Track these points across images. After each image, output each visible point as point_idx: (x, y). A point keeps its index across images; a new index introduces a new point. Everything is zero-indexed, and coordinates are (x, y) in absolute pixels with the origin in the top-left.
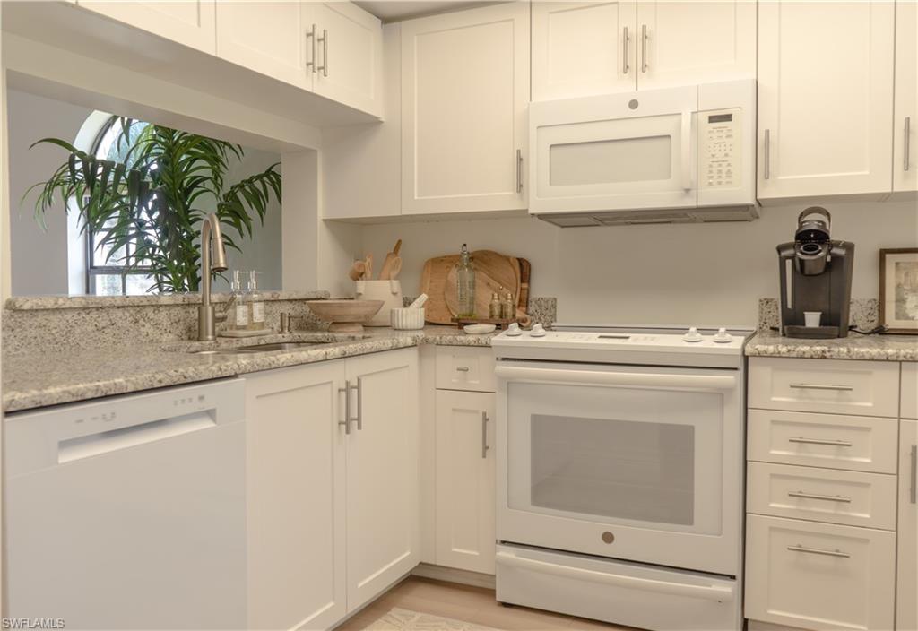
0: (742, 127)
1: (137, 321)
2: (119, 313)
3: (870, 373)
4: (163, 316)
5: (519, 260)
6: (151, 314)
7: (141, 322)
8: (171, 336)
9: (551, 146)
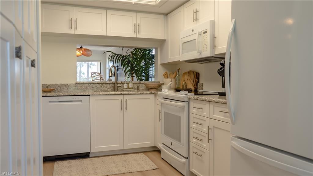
0: (208, 34)
1: (102, 86)
2: (98, 85)
3: (205, 105)
4: (108, 85)
5: (197, 73)
6: (105, 85)
7: (103, 86)
8: (110, 90)
9: (183, 43)
